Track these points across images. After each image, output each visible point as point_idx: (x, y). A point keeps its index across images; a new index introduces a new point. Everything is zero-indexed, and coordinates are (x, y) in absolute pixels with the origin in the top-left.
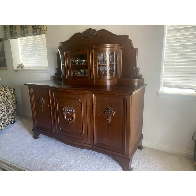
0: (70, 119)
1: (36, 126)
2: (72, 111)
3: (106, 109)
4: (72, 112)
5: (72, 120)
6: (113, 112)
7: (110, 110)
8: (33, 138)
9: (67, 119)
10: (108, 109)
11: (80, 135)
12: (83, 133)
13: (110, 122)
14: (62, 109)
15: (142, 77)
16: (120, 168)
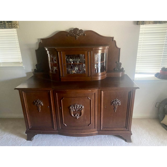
0: (78, 115)
1: (30, 128)
2: (80, 107)
3: (114, 101)
4: (80, 109)
5: (80, 115)
6: (120, 102)
7: (117, 101)
8: (27, 140)
9: (75, 115)
10: (116, 101)
11: (88, 126)
12: (91, 123)
13: (116, 110)
14: (69, 107)
15: (123, 69)
16: (124, 141)
